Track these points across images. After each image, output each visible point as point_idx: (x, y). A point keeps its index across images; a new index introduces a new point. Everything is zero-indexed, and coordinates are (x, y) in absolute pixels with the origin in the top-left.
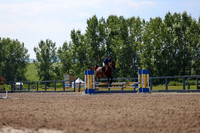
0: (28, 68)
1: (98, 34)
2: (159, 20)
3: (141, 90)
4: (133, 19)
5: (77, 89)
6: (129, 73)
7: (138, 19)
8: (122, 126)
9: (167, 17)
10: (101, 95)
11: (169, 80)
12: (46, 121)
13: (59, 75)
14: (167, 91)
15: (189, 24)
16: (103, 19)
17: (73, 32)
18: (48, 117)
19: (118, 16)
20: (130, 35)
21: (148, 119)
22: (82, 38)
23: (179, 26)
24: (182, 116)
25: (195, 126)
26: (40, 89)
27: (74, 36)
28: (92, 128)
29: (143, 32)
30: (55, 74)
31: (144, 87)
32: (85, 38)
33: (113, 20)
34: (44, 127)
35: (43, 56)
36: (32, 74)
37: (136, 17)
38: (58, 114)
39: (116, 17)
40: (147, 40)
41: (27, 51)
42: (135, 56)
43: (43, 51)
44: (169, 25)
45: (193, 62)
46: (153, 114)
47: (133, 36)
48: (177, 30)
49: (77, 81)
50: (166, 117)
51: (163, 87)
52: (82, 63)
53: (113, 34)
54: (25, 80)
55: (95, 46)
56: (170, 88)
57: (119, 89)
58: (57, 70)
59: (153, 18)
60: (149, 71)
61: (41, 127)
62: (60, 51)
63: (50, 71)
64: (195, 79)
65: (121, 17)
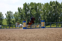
0: (3, 20)
1: (27, 9)
2: (48, 4)
3: (42, 27)
4: (39, 3)
5: (20, 27)
6: (38, 22)
7: (41, 3)
8: (36, 39)
9: (50, 2)
10: (28, 29)
11: (52, 24)
12: (10, 38)
13: (14, 23)
14: (51, 27)
15: (58, 5)
16: (28, 4)
17: (19, 8)
18: (10, 37)
19: (34, 3)
20: (38, 9)
21: (44, 37)
22: (22, 10)
23: (55, 5)
24: (56, 35)
25: (60, 39)
26: (7, 28)
27: (19, 9)
28: (25, 40)
29: (42, 8)
30: (12, 23)
31: (43, 26)
32: (23, 10)
33: (32, 4)
34: (9, 40)
35: (9, 16)
36: (5, 23)
37: (40, 3)
38: (14, 36)
39: (33, 3)
40: (44, 11)
41: (3, 15)
42: (40, 16)
43: (8, 15)
44: (51, 5)
45: (59, 18)
46: (46, 35)
47: (39, 9)
48: (54, 7)
49: (20, 25)
50: (51, 36)
51: (50, 26)
52: (22, 19)
53: (32, 9)
54: (2, 25)
55: (26, 13)
56: (52, 26)
57: (35, 27)
58: (13, 21)
59: (46, 3)
60: (45, 21)
61: (8, 40)
62: (14, 15)
63: (11, 22)
64: (60, 23)
65: (35, 3)
